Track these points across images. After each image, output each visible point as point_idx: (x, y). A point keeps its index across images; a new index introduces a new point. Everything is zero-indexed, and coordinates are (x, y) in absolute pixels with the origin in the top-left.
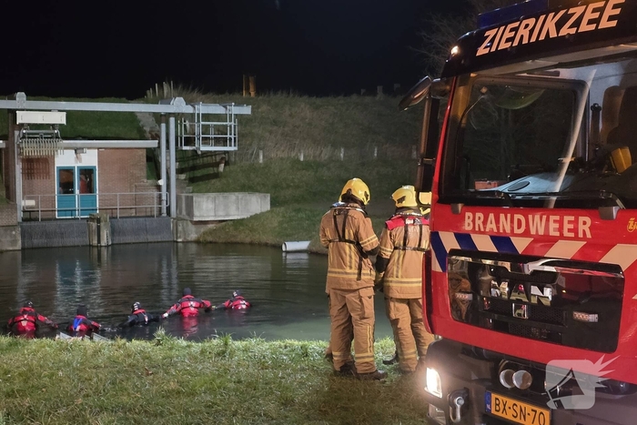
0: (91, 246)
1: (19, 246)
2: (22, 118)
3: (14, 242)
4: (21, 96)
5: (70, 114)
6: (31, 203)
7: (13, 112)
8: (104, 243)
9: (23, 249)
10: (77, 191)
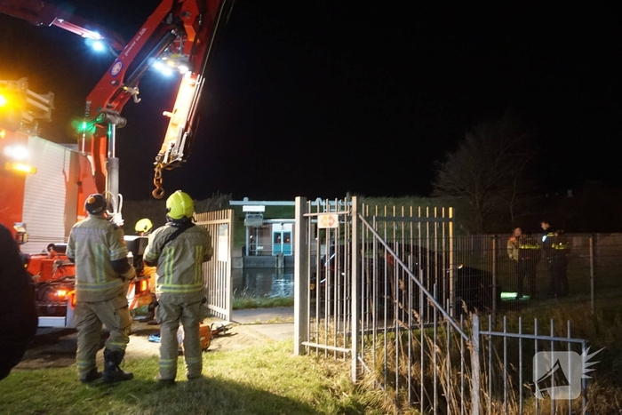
0: (274, 268)
1: (242, 267)
2: (245, 209)
3: (240, 265)
4: (246, 199)
5: (267, 207)
6: (262, 248)
7: (241, 207)
8: (279, 266)
9: (244, 268)
10: (282, 242)
